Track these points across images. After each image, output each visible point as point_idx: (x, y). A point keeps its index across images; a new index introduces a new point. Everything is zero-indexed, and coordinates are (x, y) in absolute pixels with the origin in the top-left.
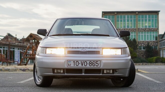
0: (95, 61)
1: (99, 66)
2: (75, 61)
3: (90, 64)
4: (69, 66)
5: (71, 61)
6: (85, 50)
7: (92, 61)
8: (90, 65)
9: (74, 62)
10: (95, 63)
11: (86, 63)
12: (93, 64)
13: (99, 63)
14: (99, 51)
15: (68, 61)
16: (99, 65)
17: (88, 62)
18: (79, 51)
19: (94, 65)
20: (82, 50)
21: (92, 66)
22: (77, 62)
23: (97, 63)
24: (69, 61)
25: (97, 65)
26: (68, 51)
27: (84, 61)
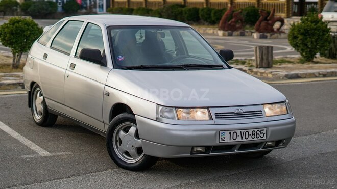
0: (260, 130)
1: (264, 138)
2: (232, 132)
3: (253, 134)
4: (222, 141)
5: (225, 132)
6: (241, 111)
7: (256, 130)
8: (253, 136)
9: (230, 133)
10: (260, 133)
11: (247, 133)
12: (257, 134)
13: (265, 132)
14: (261, 111)
15: (221, 132)
16: (265, 135)
17: (250, 132)
18: (232, 113)
19: (258, 136)
20: (237, 111)
21: (255, 138)
22: (235, 134)
23: (262, 132)
24: (223, 132)
25: (262, 135)
26: (216, 114)
27: (245, 131)
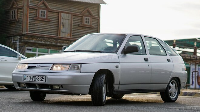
0: (42, 76)
1: (45, 81)
3: (38, 79)
4: (25, 80)
5: (26, 75)
7: (40, 76)
9: (28, 76)
10: (42, 78)
11: (35, 77)
12: (40, 79)
13: (44, 78)
15: (24, 75)
16: (45, 80)
17: (37, 77)
18: (35, 66)
19: (41, 80)
21: (40, 81)
22: (30, 77)
25: (43, 80)
27: (34, 76)
